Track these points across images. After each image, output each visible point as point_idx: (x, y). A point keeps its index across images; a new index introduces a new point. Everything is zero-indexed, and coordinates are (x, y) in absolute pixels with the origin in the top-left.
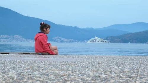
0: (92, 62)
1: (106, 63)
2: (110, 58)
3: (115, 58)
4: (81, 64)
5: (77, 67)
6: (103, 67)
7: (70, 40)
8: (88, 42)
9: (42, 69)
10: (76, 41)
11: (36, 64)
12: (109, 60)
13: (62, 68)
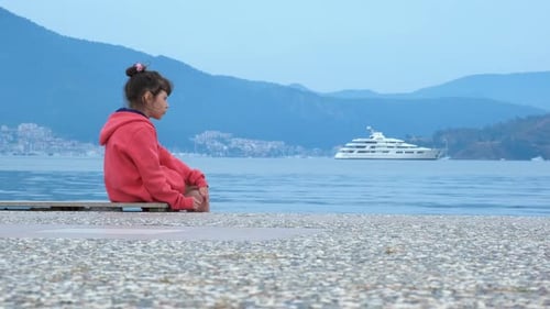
0: (358, 245)
1: (425, 248)
2: (443, 227)
3: (466, 230)
4: (307, 257)
5: (286, 269)
6: (403, 267)
7: (270, 145)
8: (339, 155)
9: (128, 277)
10: (299, 148)
11: (104, 252)
12: (437, 234)
13: (218, 274)
